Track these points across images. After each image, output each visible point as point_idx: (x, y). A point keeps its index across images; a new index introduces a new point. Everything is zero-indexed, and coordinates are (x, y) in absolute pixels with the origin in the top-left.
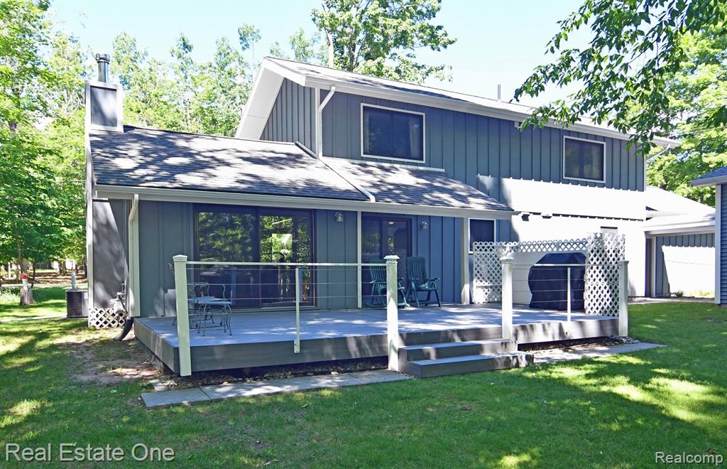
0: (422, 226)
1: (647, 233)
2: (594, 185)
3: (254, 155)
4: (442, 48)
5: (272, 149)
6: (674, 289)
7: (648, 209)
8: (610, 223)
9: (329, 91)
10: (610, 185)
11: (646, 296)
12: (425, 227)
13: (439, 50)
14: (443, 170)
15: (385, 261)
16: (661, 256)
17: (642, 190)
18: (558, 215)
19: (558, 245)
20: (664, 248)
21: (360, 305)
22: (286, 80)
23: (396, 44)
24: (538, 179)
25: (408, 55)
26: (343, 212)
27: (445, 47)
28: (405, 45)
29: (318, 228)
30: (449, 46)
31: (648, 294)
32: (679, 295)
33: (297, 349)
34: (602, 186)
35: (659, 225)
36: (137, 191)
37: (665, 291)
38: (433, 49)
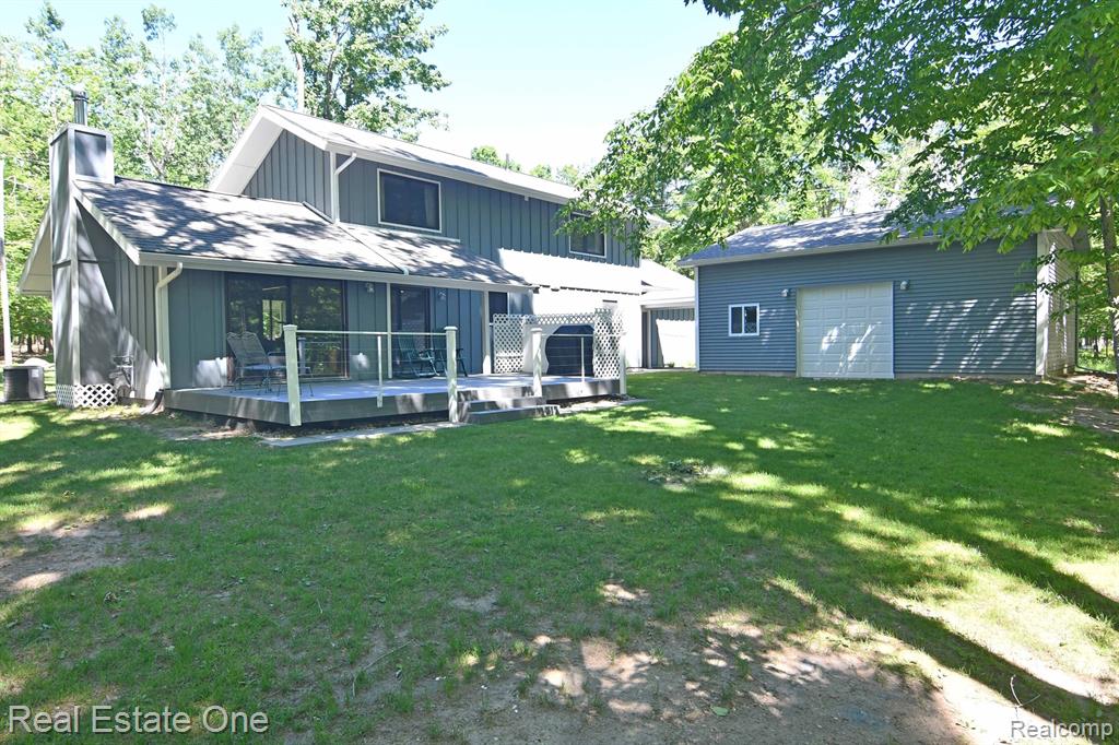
0: (439, 297)
1: (642, 306)
2: (596, 260)
3: (275, 221)
4: (434, 89)
5: (292, 215)
6: (667, 361)
7: (644, 283)
8: (611, 296)
9: (349, 157)
10: (611, 261)
11: (643, 367)
12: (442, 298)
13: (431, 90)
14: (459, 241)
15: (445, 331)
16: (655, 329)
17: (638, 266)
18: (565, 288)
19: (569, 319)
20: (658, 322)
21: (390, 376)
22: (285, 133)
23: (387, 83)
24: (547, 253)
25: (398, 96)
26: (374, 283)
27: (438, 89)
28: (396, 87)
29: (349, 298)
30: (442, 88)
31: (645, 365)
32: (671, 366)
33: (380, 405)
34: (604, 261)
35: (654, 300)
36: (181, 260)
37: (660, 363)
38: (425, 89)
